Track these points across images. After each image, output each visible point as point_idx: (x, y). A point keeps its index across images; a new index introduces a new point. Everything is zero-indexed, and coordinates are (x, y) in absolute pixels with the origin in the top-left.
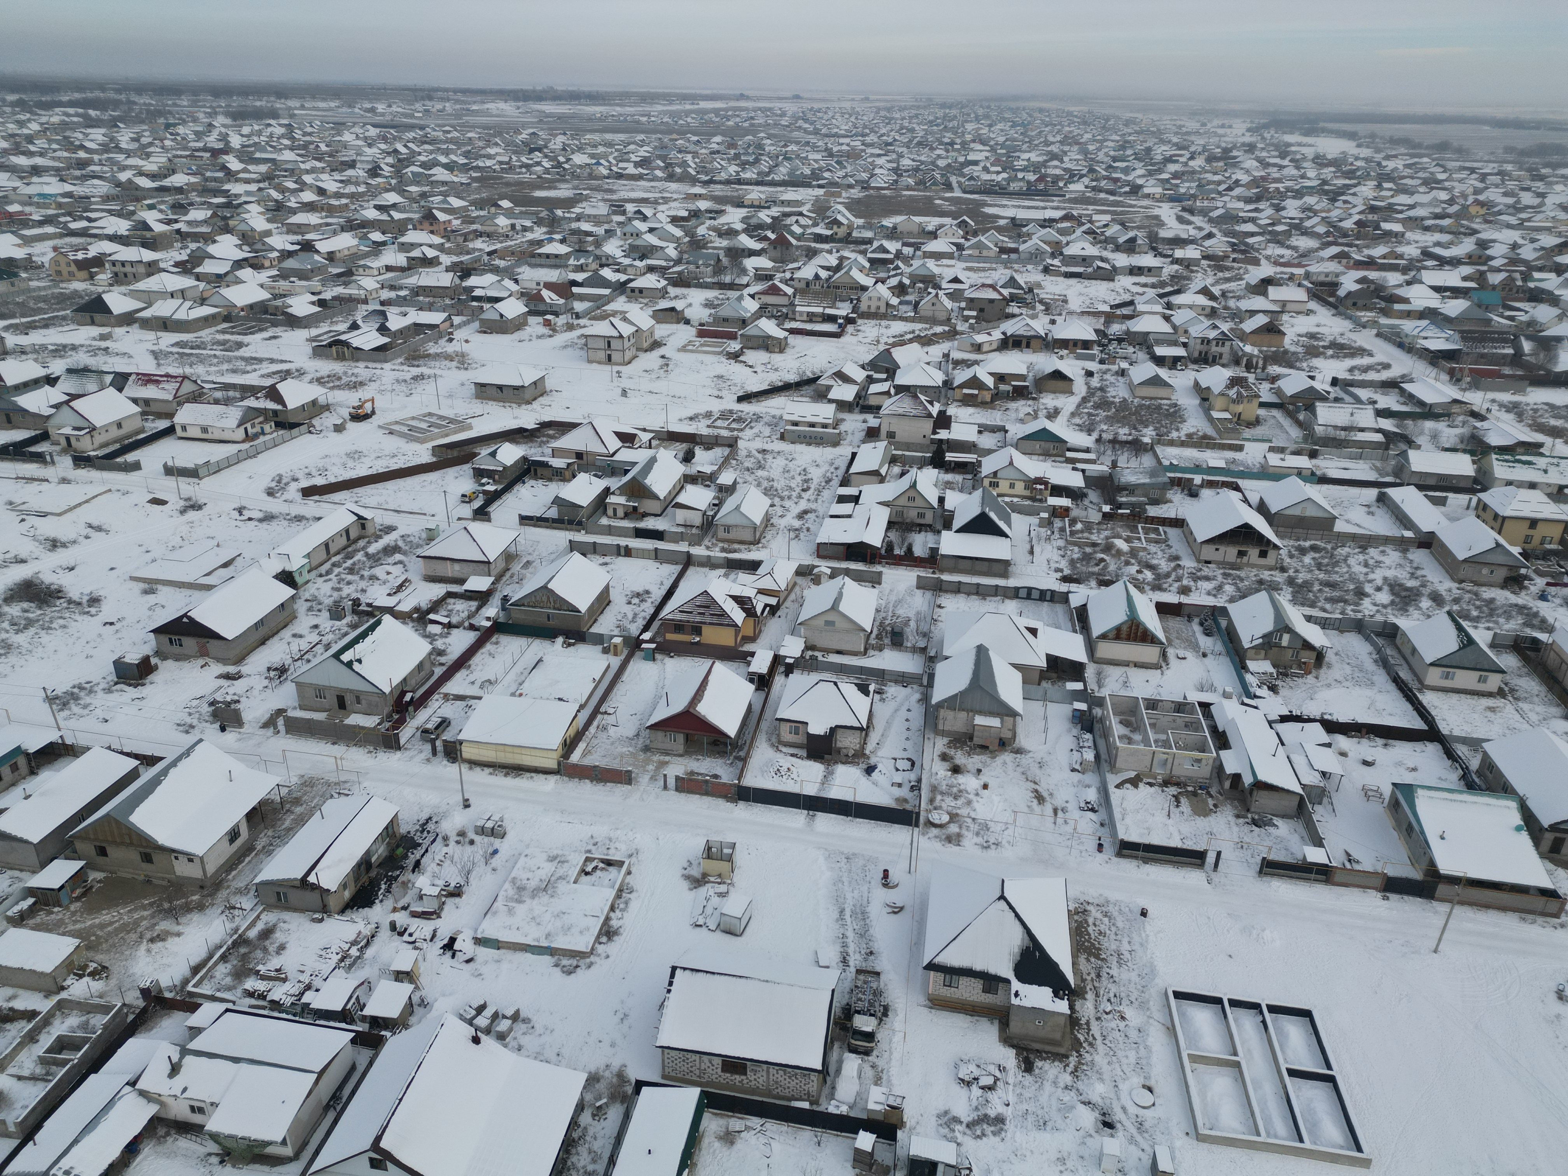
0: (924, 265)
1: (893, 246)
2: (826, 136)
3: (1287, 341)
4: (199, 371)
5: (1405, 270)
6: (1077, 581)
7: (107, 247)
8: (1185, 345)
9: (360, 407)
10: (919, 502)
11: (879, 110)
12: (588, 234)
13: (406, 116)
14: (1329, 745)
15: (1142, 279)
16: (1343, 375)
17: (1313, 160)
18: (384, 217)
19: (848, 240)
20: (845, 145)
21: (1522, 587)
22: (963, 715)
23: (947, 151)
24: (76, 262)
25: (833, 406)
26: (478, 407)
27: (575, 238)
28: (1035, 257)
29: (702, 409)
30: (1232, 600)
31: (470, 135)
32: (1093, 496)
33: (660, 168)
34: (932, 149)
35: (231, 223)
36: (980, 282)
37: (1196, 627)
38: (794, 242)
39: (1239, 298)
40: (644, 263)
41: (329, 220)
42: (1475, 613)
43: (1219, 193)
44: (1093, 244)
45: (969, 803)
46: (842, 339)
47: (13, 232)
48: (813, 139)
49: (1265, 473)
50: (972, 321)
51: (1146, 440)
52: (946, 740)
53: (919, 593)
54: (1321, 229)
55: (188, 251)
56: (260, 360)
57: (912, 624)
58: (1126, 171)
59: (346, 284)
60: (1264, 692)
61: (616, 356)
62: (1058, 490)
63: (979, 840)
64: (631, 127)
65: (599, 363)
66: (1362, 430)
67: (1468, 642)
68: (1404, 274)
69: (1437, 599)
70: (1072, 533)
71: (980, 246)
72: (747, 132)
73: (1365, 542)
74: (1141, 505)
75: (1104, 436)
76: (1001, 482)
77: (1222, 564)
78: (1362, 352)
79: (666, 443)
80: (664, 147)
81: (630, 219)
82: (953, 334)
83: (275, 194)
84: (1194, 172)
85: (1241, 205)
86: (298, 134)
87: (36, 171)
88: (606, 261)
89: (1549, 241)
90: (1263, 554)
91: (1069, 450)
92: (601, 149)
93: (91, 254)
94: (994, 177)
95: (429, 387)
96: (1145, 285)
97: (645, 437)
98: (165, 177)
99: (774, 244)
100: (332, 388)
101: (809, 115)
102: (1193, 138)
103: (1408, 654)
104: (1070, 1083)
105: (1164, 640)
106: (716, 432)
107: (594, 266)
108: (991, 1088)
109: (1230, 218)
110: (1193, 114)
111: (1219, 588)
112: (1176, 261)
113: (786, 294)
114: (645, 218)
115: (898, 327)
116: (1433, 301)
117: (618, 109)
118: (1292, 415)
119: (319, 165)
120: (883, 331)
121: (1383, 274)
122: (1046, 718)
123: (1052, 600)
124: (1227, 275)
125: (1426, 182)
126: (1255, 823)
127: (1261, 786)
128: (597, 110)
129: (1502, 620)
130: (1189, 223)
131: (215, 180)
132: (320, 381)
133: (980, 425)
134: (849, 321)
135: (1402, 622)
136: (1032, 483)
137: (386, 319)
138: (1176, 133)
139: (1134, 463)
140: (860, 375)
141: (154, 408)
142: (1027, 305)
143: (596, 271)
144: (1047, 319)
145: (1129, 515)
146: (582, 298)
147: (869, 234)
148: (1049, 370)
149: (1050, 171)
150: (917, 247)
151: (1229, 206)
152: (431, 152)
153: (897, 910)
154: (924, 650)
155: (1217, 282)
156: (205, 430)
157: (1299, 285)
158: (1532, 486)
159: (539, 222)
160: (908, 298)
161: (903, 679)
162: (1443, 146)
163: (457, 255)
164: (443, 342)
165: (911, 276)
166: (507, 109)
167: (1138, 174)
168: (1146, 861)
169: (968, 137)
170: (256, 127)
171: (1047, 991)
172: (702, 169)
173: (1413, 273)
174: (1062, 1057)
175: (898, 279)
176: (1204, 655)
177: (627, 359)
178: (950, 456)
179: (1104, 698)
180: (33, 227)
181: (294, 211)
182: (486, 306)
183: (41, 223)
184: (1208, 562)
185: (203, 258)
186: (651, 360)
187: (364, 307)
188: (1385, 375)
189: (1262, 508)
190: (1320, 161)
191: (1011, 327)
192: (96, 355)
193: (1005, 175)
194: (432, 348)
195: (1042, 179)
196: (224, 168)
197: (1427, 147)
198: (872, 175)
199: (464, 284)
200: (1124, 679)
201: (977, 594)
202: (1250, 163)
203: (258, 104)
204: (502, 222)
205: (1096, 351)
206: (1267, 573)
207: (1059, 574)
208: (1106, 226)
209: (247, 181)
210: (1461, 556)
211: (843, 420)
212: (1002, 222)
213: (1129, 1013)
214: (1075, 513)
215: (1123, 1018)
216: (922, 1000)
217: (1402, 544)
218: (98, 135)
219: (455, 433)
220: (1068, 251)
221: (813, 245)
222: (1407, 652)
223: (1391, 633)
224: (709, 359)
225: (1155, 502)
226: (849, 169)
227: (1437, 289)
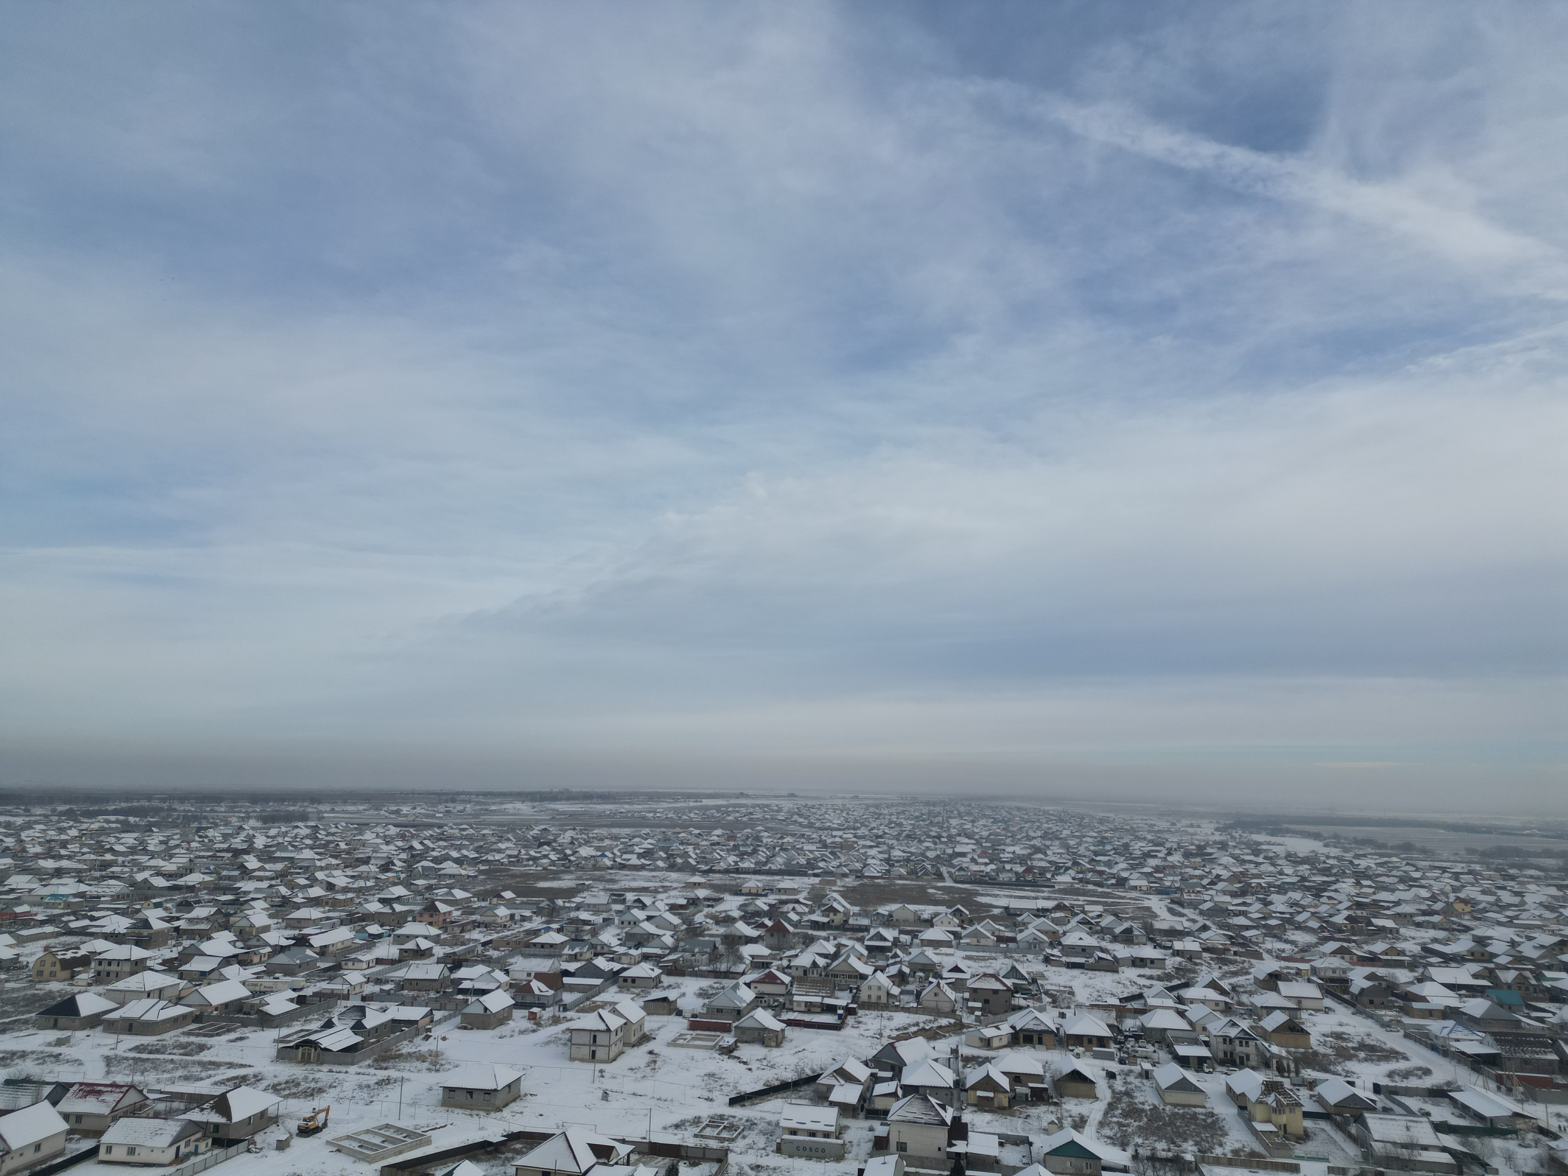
0: (922, 953)
1: (889, 934)
2: (820, 829)
3: (1314, 1041)
4: (151, 1079)
5: (1412, 967)
7: (100, 945)
8: (1207, 1044)
9: (312, 1119)
11: (868, 806)
12: (586, 922)
13: (427, 816)
15: (1147, 971)
16: (1384, 1082)
17: (1286, 858)
18: (387, 910)
19: (844, 927)
20: (838, 837)
23: (935, 843)
24: (62, 961)
25: (835, 1110)
26: (442, 1116)
27: (572, 927)
28: (1034, 946)
29: (688, 1114)
31: (484, 832)
33: (661, 859)
34: (921, 841)
35: (232, 919)
36: (982, 971)
38: (791, 929)
39: (1251, 993)
40: (639, 951)
41: (331, 914)
43: (1204, 887)
44: (1091, 934)
46: (843, 1032)
47: (10, 933)
48: (807, 832)
50: (978, 1013)
51: (1189, 1157)
54: (1314, 924)
55: (180, 948)
56: (216, 1065)
58: (1109, 864)
59: (331, 979)
61: (601, 1053)
64: (638, 822)
65: (582, 1060)
66: (1425, 1148)
68: (1412, 971)
71: (976, 934)
72: (746, 825)
75: (1141, 1151)
78: (1393, 1055)
79: (647, 1158)
80: (667, 839)
81: (629, 908)
82: (958, 1027)
83: (284, 890)
84: (1174, 867)
85: (1228, 898)
86: (321, 835)
87: (59, 873)
88: (601, 950)
89: (1548, 940)
91: (1106, 1168)
92: (607, 842)
93: (82, 952)
94: (983, 868)
95: (393, 1093)
96: (1151, 978)
97: (623, 1150)
98: (182, 876)
99: (771, 931)
100: (286, 1097)
101: (804, 811)
102: (1166, 836)
106: (703, 1142)
107: (588, 955)
109: (1218, 912)
110: (1161, 815)
112: (1177, 953)
113: (783, 983)
114: (644, 907)
115: (901, 1019)
116: (1451, 1000)
117: (627, 806)
118: (1341, 1127)
119: (334, 862)
120: (885, 1022)
121: (1392, 971)
124: (1233, 968)
125: (1402, 880)
128: (608, 808)
130: (1182, 915)
131: (229, 878)
132: (275, 1088)
133: (1000, 1136)
134: (850, 1011)
137: (364, 1016)
138: (1149, 832)
140: (863, 1073)
141: (86, 1124)
142: (1033, 997)
143: (589, 961)
144: (1055, 1012)
146: (572, 988)
147: (865, 922)
148: (1067, 1070)
149: (1035, 863)
150: (914, 935)
151: (1216, 899)
152: (445, 848)
155: (1224, 976)
156: (132, 1151)
157: (1309, 981)
159: (539, 912)
160: (910, 987)
162: (1407, 847)
163: (451, 946)
164: (418, 1040)
165: (910, 964)
166: (524, 808)
167: (1121, 867)
169: (954, 832)
170: (283, 829)
172: (702, 859)
173: (1421, 970)
175: (898, 966)
177: (612, 1055)
180: (33, 927)
181: (298, 906)
182: (472, 999)
183: (42, 923)
185: (192, 956)
186: (637, 1056)
187: (344, 1003)
188: (1427, 1082)
190: (1293, 859)
191: (1020, 1020)
192: (44, 1062)
193: (993, 867)
194: (406, 1048)
195: (1029, 870)
196: (242, 867)
197: (1392, 848)
198: (865, 865)
199: (453, 976)
202: (1226, 860)
203: (291, 808)
204: (502, 912)
205: (1113, 1048)
208: (1099, 916)
209: (260, 879)
211: (847, 1127)
212: (996, 911)
218: (130, 839)
219: (412, 1148)
220: (1068, 940)
221: (810, 932)
224: (700, 1054)
226: (843, 859)
227: (1451, 987)
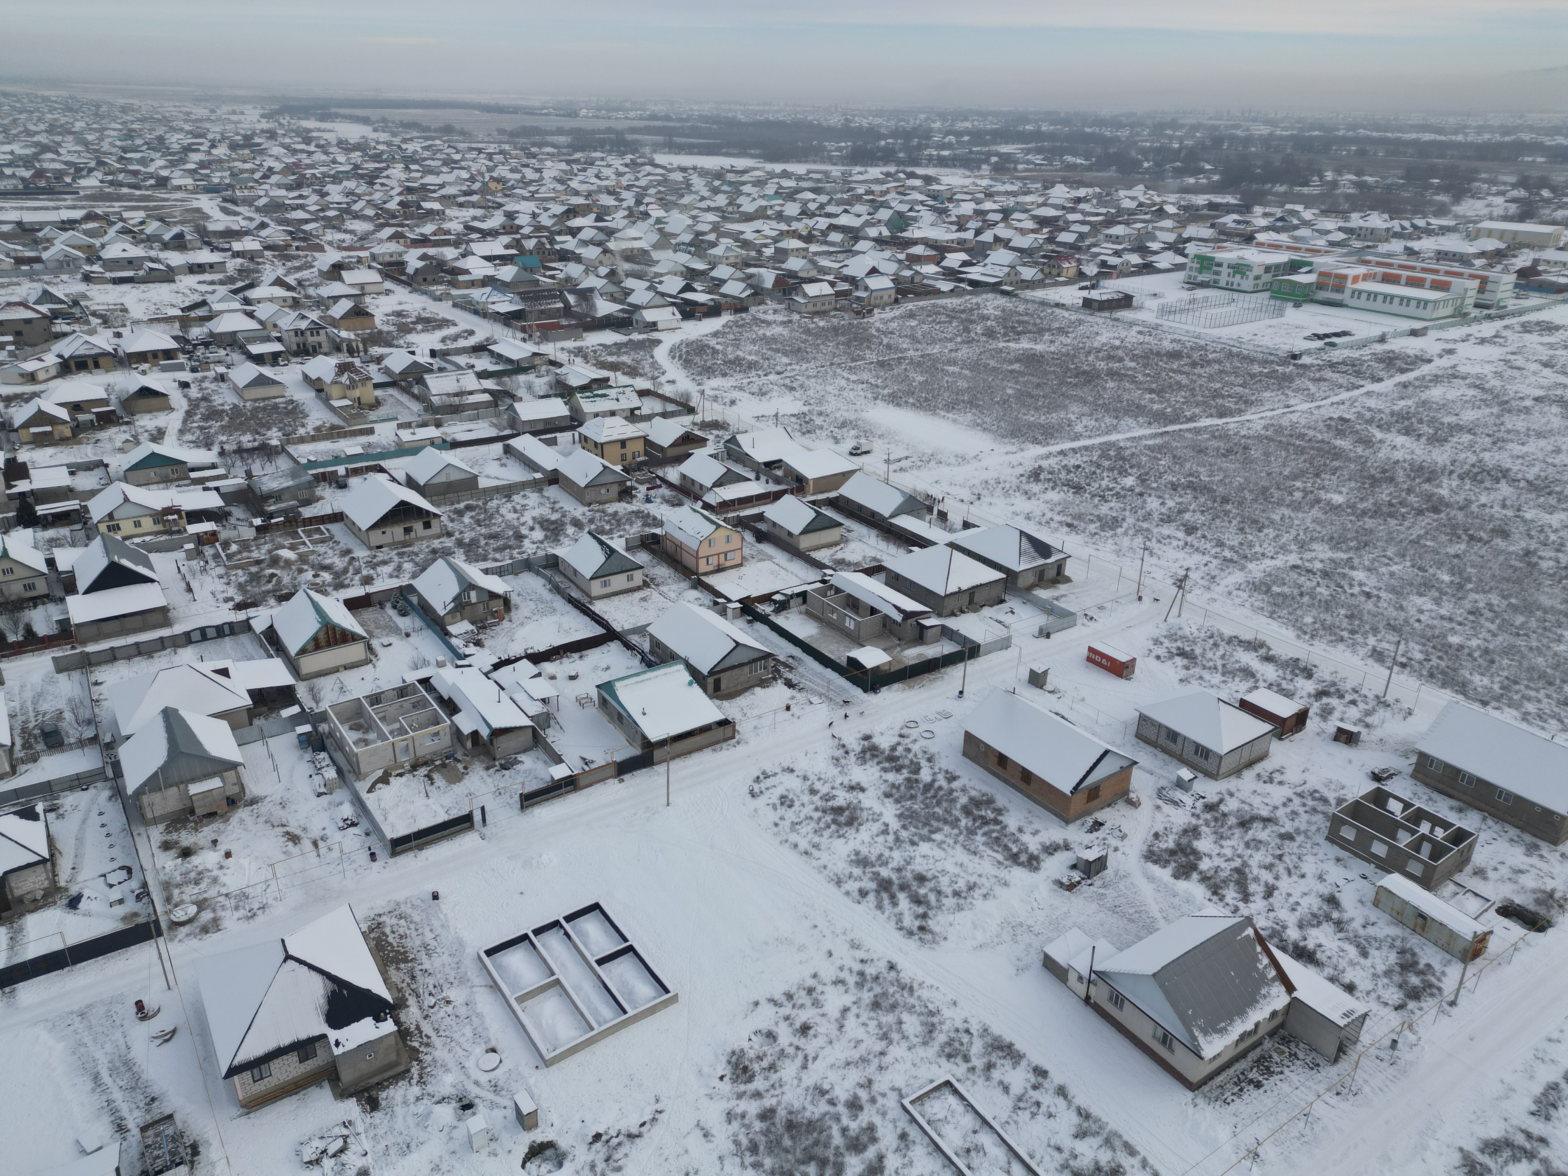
3: (378, 321)
5: (456, 244)
6: (254, 605)
8: (279, 339)
10: (19, 573)
14: (539, 675)
15: (207, 277)
16: (438, 346)
17: (337, 145)
21: (633, 497)
22: (173, 791)
28: (66, 265)
30: (414, 576)
32: (238, 512)
37: (391, 612)
39: (317, 286)
42: (607, 527)
43: (256, 181)
44: (136, 244)
45: (215, 880)
49: (403, 450)
50: (11, 348)
51: (275, 442)
52: (162, 827)
53: (62, 677)
54: (370, 212)
57: (68, 715)
58: (143, 162)
60: (471, 649)
62: (195, 516)
63: (241, 913)
66: (471, 393)
67: (610, 552)
68: (457, 248)
69: (577, 523)
70: (229, 557)
73: (508, 491)
74: (294, 509)
75: (227, 447)
76: (122, 524)
77: (393, 545)
78: (444, 323)
84: (220, 161)
85: (283, 192)
89: (559, 209)
90: (427, 525)
91: (193, 470)
96: (212, 283)
102: (206, 125)
103: (572, 576)
104: (419, 1093)
105: (364, 634)
108: (342, 1151)
109: (275, 208)
110: (198, 100)
111: (399, 568)
112: (237, 254)
116: (488, 269)
118: (406, 390)
121: (440, 249)
122: (271, 756)
123: (233, 633)
124: (296, 263)
125: (445, 163)
126: (504, 767)
127: (497, 733)
129: (627, 527)
130: (237, 214)
133: (68, 466)
135: (559, 551)
136: (161, 515)
138: (186, 121)
139: (270, 468)
142: (78, 320)
144: (109, 333)
145: (284, 522)
148: (134, 388)
149: (46, 165)
151: (271, 194)
153: (169, 1037)
154: (95, 739)
155: (288, 272)
157: (370, 267)
158: (613, 413)
161: (79, 782)
162: (448, 130)
167: (158, 165)
168: (420, 847)
171: (368, 1021)
173: (463, 247)
174: (404, 1075)
176: (408, 635)
178: (41, 510)
179: (325, 711)
184: (380, 547)
188: (472, 341)
189: (411, 483)
190: (344, 145)
191: (67, 348)
195: (39, 174)
197: (435, 131)
200: (339, 686)
201: (140, 654)
202: (277, 150)
205: (182, 359)
206: (437, 541)
207: (231, 604)
208: (142, 223)
210: (583, 484)
212: (6, 228)
213: (452, 994)
214: (224, 535)
215: (448, 1002)
216: (235, 1111)
217: (536, 486)
220: (107, 254)
222: (570, 574)
223: (553, 563)
225: (307, 502)
227: (488, 258)
